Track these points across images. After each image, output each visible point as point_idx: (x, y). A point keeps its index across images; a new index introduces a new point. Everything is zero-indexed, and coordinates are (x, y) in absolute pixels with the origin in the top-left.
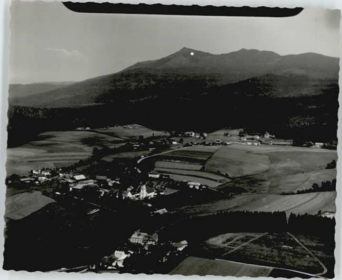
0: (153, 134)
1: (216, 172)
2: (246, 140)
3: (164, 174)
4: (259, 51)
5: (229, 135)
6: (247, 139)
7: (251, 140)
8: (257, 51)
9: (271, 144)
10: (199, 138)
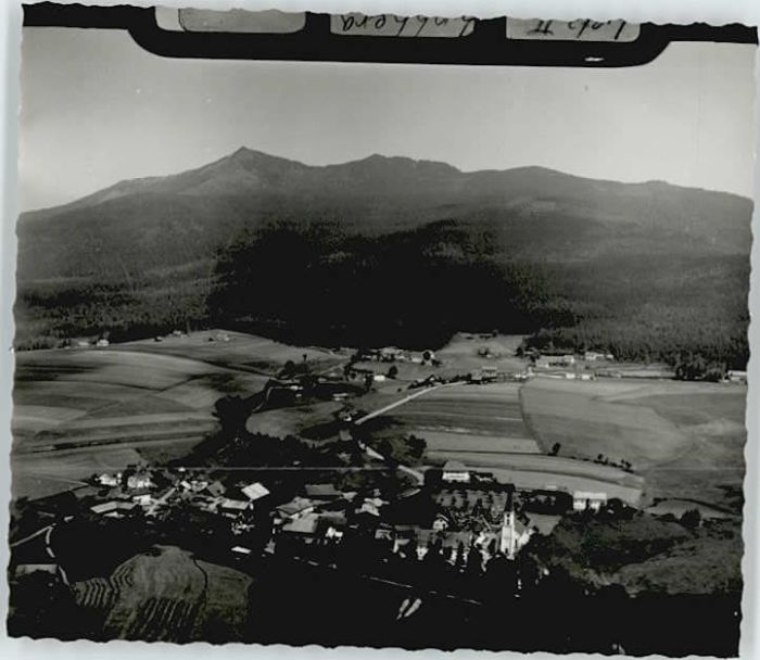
0: (305, 356)
1: (596, 458)
2: (547, 366)
3: (479, 470)
4: (414, 162)
5: (488, 356)
6: (550, 364)
7: (559, 368)
8: (409, 160)
9: (619, 376)
10: (423, 363)
